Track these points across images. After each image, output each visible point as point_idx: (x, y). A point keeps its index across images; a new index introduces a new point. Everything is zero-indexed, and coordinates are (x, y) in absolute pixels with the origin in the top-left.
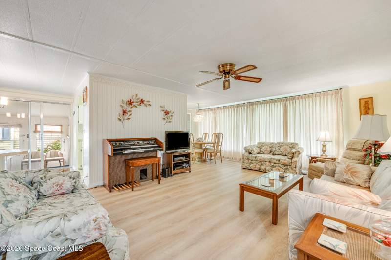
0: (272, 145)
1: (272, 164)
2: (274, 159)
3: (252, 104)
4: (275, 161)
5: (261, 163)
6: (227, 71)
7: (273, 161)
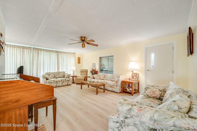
0: (54, 74)
1: (62, 82)
2: (63, 79)
3: (38, 49)
4: (64, 80)
5: (57, 83)
6: (83, 40)
7: (63, 80)
